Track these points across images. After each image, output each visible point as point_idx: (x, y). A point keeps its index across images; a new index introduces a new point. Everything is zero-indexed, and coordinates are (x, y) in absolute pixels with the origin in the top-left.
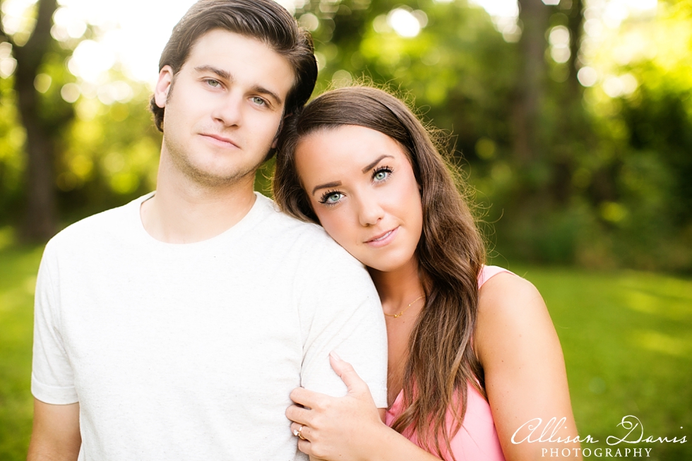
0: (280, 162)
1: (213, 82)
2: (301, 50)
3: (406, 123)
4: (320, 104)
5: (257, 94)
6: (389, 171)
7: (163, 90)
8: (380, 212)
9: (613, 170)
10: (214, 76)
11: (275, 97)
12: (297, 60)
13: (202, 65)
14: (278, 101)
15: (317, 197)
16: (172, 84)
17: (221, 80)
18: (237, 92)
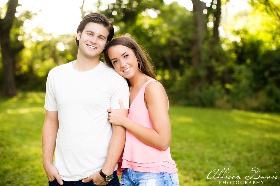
0: (105, 53)
1: (90, 34)
2: (110, 26)
3: (133, 44)
4: (114, 40)
5: (100, 37)
6: (128, 56)
7: (79, 36)
8: (126, 64)
9: (231, 71)
10: (90, 33)
11: (104, 37)
12: (109, 29)
13: (87, 31)
14: (105, 38)
15: (112, 61)
16: (81, 35)
17: (92, 34)
18: (96, 36)
